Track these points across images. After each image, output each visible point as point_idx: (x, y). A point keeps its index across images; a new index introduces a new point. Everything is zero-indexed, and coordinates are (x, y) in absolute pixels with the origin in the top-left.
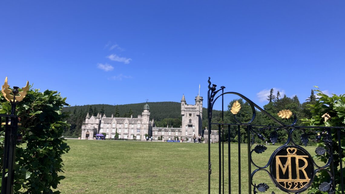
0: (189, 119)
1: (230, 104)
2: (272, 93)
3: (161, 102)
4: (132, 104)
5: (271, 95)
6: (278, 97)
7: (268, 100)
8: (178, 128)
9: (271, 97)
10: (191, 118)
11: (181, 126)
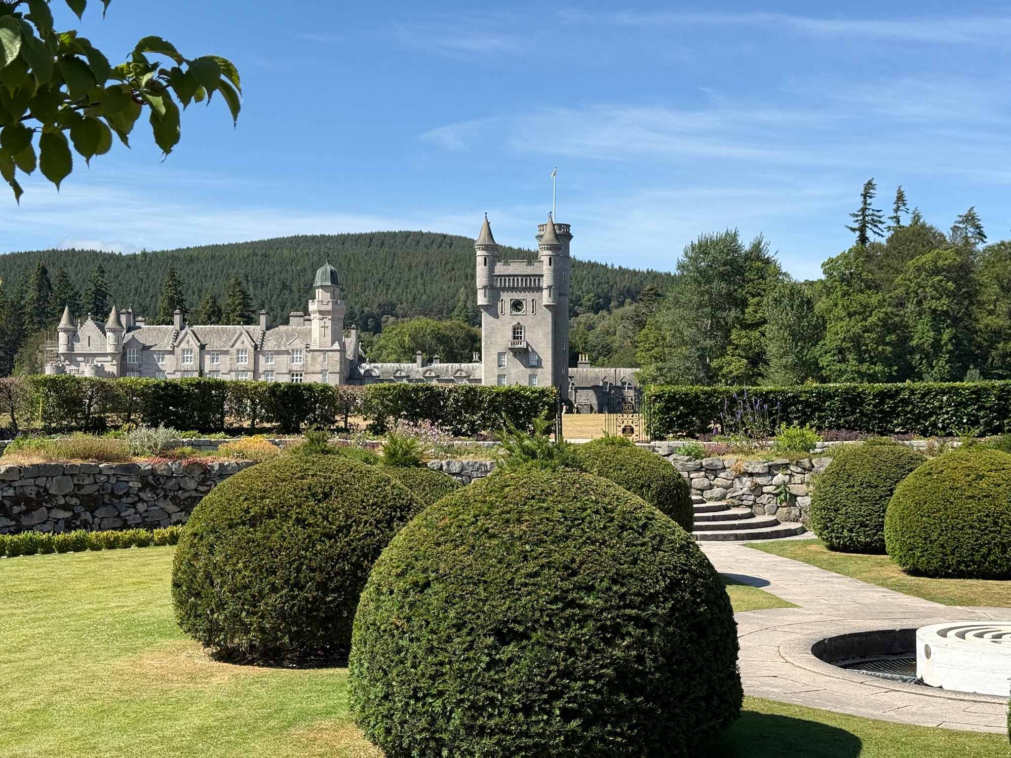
0: (515, 323)
1: (686, 254)
2: (869, 201)
3: (361, 235)
4: (216, 247)
5: (864, 210)
6: (899, 213)
7: (853, 230)
8: (463, 365)
9: (864, 216)
10: (519, 318)
11: (475, 357)
